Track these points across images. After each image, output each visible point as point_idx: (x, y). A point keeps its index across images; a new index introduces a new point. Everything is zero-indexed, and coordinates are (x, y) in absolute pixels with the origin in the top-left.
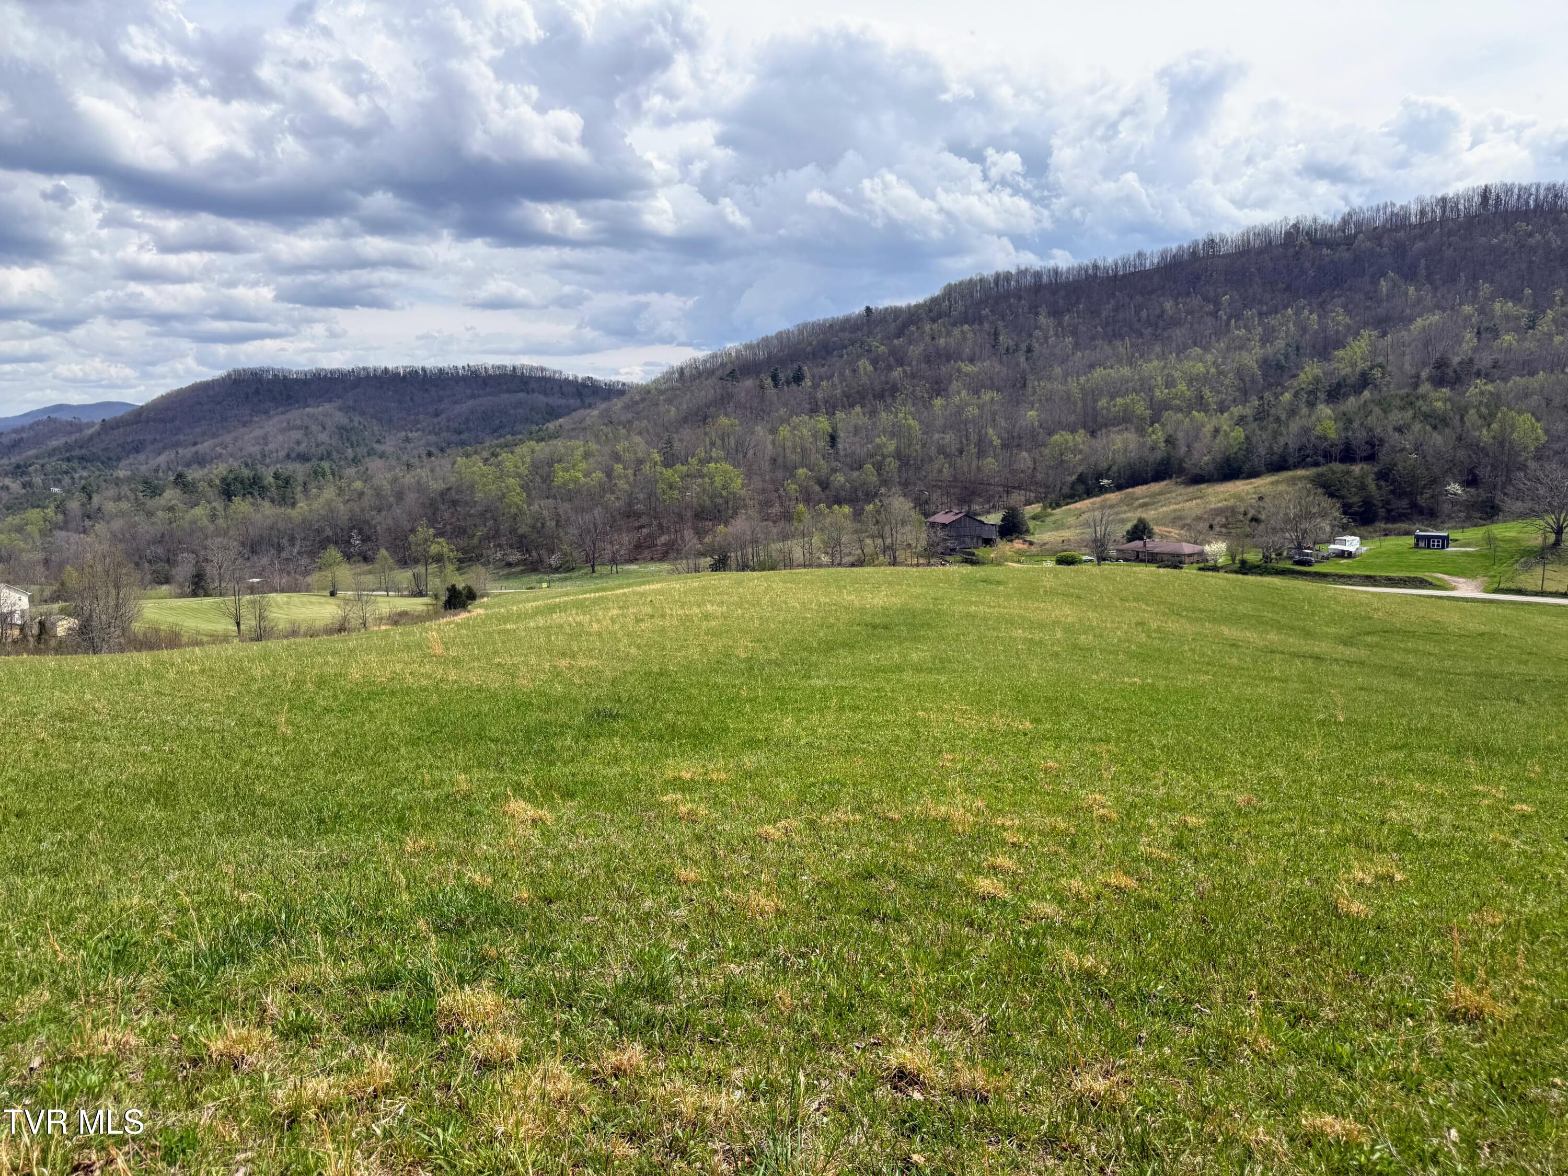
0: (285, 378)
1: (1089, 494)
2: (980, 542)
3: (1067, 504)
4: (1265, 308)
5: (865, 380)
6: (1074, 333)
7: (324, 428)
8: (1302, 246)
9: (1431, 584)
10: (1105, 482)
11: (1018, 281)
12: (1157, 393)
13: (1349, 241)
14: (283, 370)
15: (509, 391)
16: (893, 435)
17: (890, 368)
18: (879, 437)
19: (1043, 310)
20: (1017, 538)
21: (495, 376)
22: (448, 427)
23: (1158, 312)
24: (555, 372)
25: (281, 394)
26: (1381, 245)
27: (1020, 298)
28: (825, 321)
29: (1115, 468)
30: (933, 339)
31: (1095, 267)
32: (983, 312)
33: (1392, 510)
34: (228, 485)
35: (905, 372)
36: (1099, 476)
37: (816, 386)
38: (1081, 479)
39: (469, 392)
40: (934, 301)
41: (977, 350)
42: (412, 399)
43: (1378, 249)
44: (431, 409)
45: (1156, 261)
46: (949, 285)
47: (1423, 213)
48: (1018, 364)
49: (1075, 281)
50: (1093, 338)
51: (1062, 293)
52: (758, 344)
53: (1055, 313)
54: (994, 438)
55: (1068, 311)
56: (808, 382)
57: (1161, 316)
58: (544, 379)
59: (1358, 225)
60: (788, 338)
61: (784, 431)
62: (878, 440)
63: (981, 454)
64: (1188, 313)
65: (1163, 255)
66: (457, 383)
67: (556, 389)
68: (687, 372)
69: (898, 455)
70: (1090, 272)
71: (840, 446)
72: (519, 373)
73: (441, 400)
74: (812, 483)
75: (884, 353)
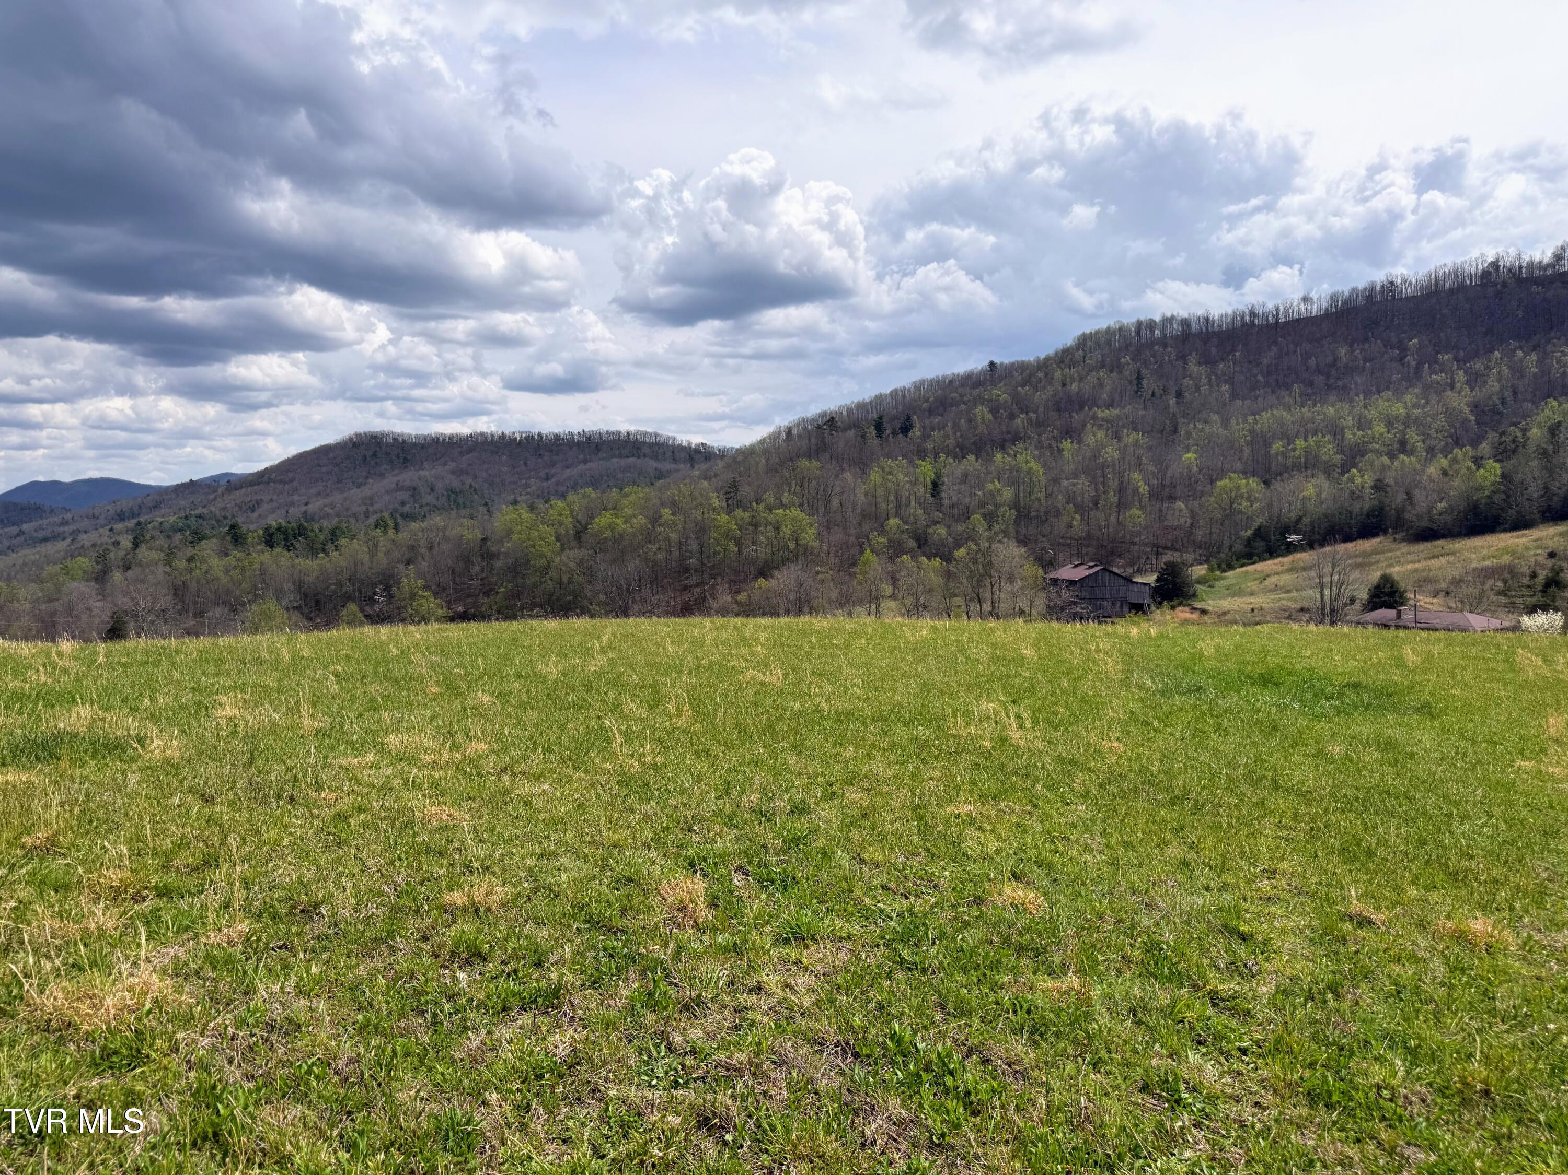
0: (404, 441)
2: (1126, 609)
3: (1242, 566)
4: (1462, 353)
5: (982, 429)
6: (1231, 381)
7: (432, 490)
8: (1503, 284)
10: (1293, 538)
11: (1162, 331)
12: (1348, 435)
14: (403, 435)
15: (620, 456)
16: (1012, 483)
17: (1012, 416)
18: (993, 482)
19: (1193, 359)
20: (1180, 604)
21: (609, 442)
22: (557, 491)
23: (1330, 359)
24: (669, 438)
25: (398, 457)
27: (1165, 346)
28: (944, 377)
29: (1306, 520)
30: (1064, 385)
31: (1253, 314)
32: (1123, 360)
34: (271, 535)
35: (1030, 420)
36: (1286, 530)
37: (925, 436)
38: (1259, 533)
39: (581, 456)
40: (1067, 350)
41: (1117, 396)
42: (525, 464)
44: (542, 474)
45: (1324, 305)
46: (1084, 335)
48: (1167, 407)
49: (1228, 330)
50: (1253, 388)
51: (1215, 341)
52: (871, 402)
53: (1208, 361)
54: (1141, 483)
55: (1223, 360)
56: (916, 432)
57: (1333, 364)
58: (657, 444)
60: (904, 396)
61: (875, 476)
62: (990, 486)
63: (1122, 506)
64: (1366, 360)
66: (571, 448)
67: (669, 454)
68: (795, 431)
69: (1015, 505)
70: (1247, 318)
71: (944, 495)
72: (632, 438)
73: (553, 464)
74: (905, 536)
75: (1006, 402)
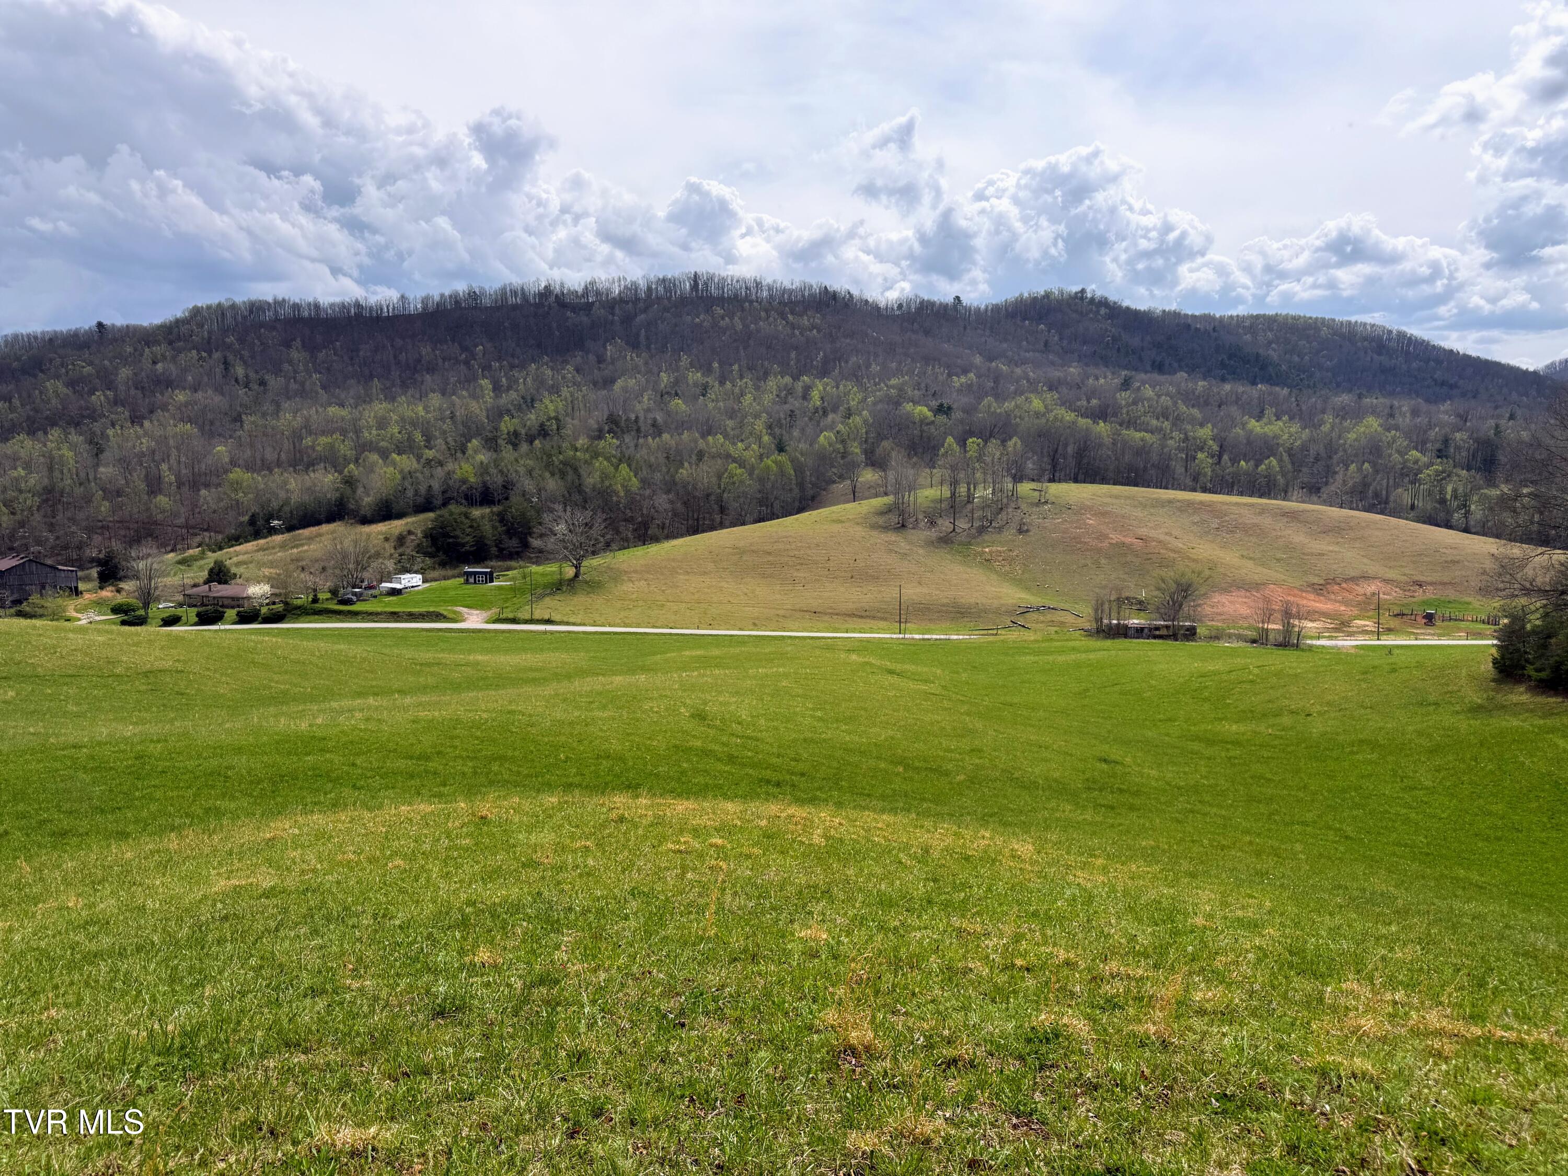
1: (257, 535)
2: (58, 590)
4: (517, 361)
5: (55, 403)
8: (550, 307)
9: (445, 617)
10: (275, 523)
13: (588, 307)
19: (298, 344)
20: (111, 585)
26: (613, 314)
27: (273, 329)
29: (287, 508)
32: (227, 340)
33: (504, 549)
36: (271, 517)
38: (253, 521)
40: (178, 322)
41: (205, 379)
43: (610, 317)
47: (649, 289)
51: (321, 328)
53: (311, 348)
54: (167, 473)
55: (326, 347)
59: (598, 293)
65: (425, 301)
70: (352, 309)
